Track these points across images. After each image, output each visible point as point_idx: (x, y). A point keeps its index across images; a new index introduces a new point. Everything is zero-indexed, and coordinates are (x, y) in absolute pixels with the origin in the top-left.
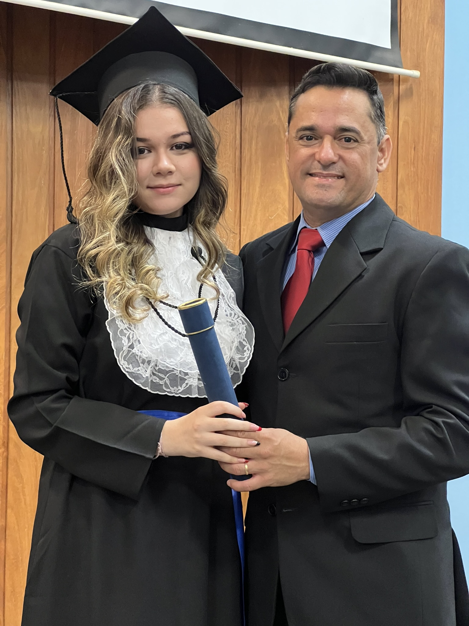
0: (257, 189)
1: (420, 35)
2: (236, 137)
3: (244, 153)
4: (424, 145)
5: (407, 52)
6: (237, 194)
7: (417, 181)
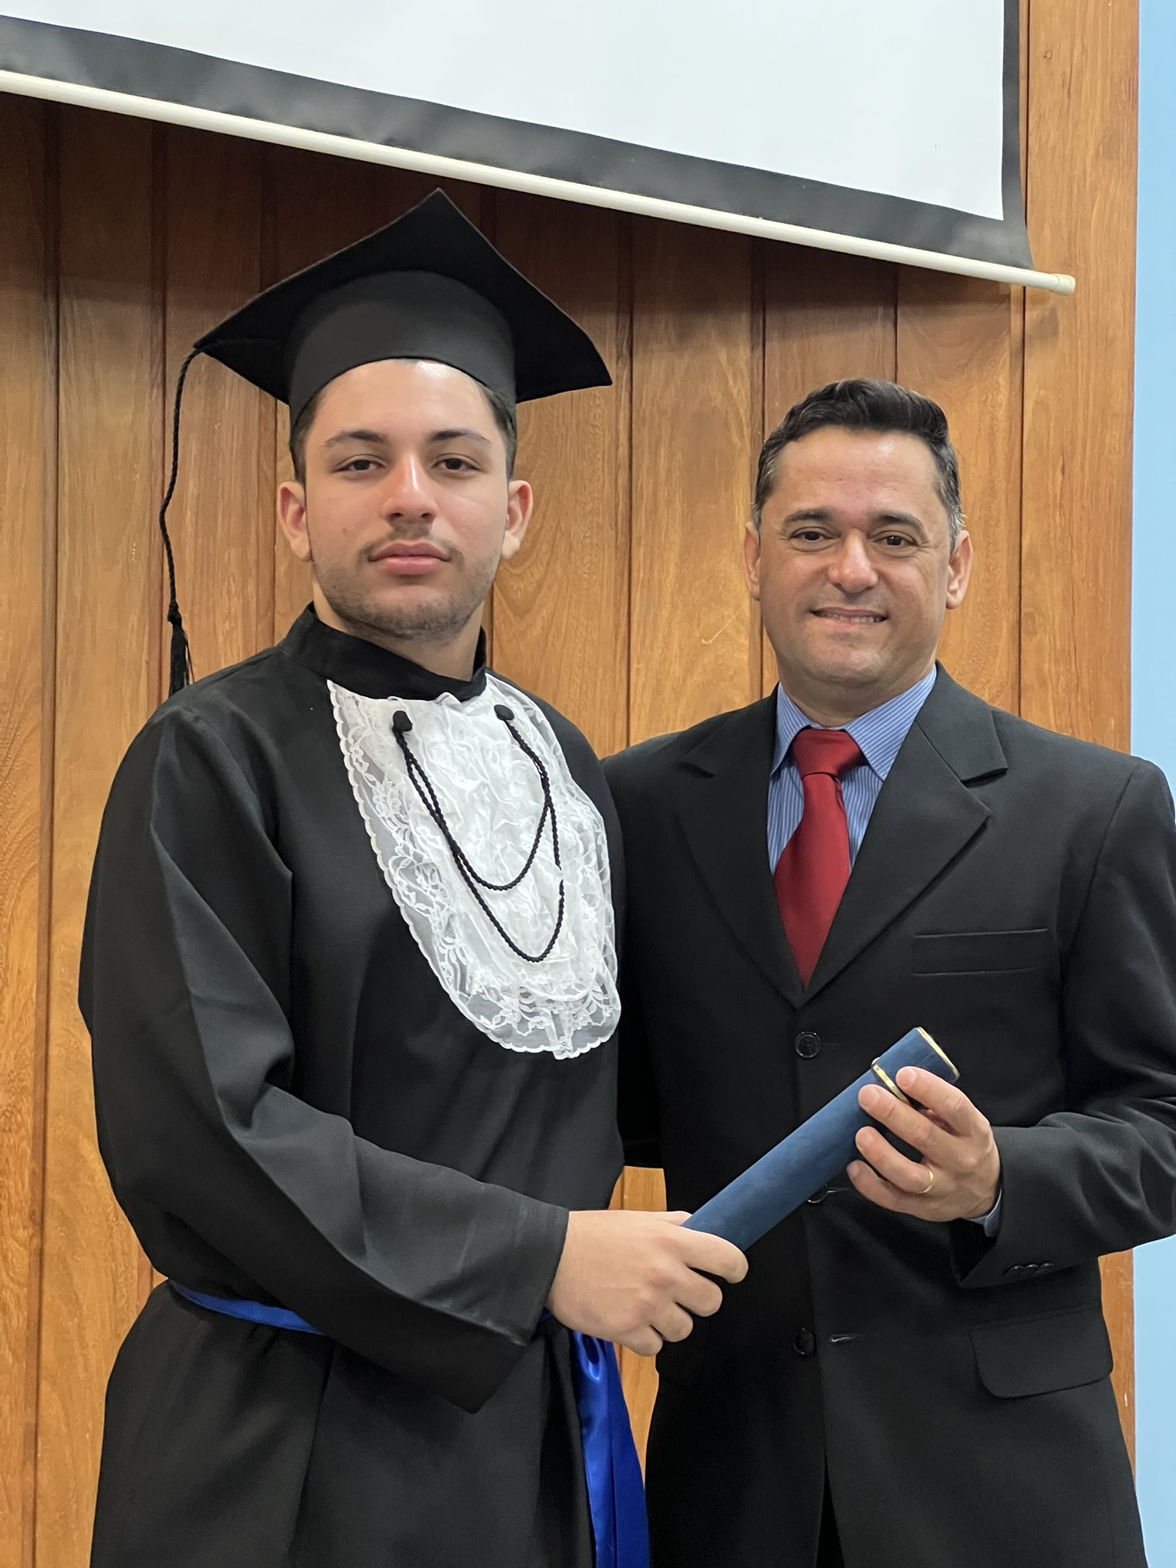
0: (672, 569)
1: (1075, 188)
2: (618, 439)
3: (638, 479)
4: (1087, 461)
5: (1042, 229)
6: (622, 583)
7: (1069, 550)
